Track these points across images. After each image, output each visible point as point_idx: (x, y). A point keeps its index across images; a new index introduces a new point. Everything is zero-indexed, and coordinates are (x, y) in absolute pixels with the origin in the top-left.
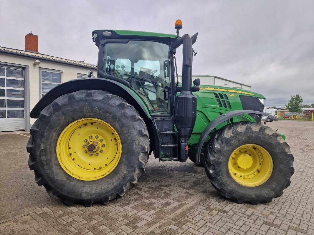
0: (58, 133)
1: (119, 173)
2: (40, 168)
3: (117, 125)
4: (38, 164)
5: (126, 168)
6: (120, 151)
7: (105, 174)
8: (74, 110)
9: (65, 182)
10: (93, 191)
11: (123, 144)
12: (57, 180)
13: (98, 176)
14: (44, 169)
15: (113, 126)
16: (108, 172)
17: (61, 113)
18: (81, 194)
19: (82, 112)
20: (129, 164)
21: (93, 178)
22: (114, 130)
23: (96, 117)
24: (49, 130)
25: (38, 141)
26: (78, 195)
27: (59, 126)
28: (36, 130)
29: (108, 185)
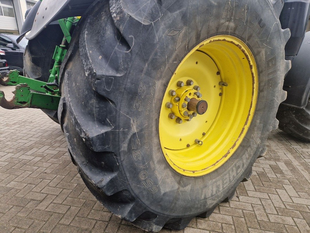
1: (250, 146)
2: (130, 182)
3: (263, 52)
4: (125, 174)
5: (259, 135)
6: (251, 107)
7: (228, 153)
8: (207, 10)
9: (178, 192)
10: (221, 189)
11: (260, 91)
12: (165, 194)
13: (218, 160)
14: (139, 182)
15: (255, 55)
16: (233, 147)
17: (180, 18)
18: (206, 202)
19: (218, 16)
20: (265, 126)
21: (213, 165)
22: (252, 63)
23: (237, 32)
24: (148, 74)
25: (123, 110)
26: (201, 205)
27: (171, 61)
28: (115, 77)
29: (237, 170)
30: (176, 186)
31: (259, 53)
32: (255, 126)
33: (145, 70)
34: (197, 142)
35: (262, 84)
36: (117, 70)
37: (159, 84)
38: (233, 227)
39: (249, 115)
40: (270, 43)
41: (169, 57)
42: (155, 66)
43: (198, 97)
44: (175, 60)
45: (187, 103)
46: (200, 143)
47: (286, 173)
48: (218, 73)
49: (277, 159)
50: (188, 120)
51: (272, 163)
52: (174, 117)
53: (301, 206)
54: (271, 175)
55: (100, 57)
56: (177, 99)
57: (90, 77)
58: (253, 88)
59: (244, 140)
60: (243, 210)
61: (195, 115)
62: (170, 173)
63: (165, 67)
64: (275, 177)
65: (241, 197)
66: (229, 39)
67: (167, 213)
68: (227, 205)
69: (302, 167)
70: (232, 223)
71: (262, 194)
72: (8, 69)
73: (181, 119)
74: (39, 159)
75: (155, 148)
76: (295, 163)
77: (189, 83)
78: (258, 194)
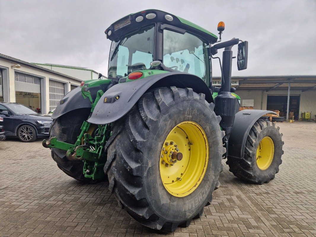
0: (162, 143)
1: (208, 180)
2: (147, 193)
3: (208, 127)
4: (145, 189)
5: (213, 173)
6: (206, 156)
7: (197, 184)
8: (179, 112)
9: (169, 205)
10: (194, 206)
11: (210, 148)
12: (163, 204)
13: (191, 188)
14: (151, 195)
15: (204, 129)
16: (199, 181)
17: (168, 116)
18: (186, 214)
19: (184, 114)
20: (216, 168)
21: (188, 191)
22: (203, 133)
23: (193, 119)
24: (156, 140)
25: (145, 156)
26: (183, 215)
27: (165, 134)
28: (143, 141)
29: (202, 195)
30: (169, 201)
31: (206, 128)
32: (210, 168)
33: (155, 138)
34: (178, 179)
35: (210, 144)
36: (144, 138)
37: (160, 144)
38: (203, 230)
39: (206, 161)
40: (210, 123)
41: (164, 132)
42: (159, 136)
43: (177, 151)
44: (166, 133)
45: (171, 154)
46: (180, 179)
47: (236, 202)
48: (187, 138)
49: (232, 195)
50: (172, 165)
51: (229, 197)
52: (164, 163)
53: (243, 218)
54: (227, 204)
55: (137, 133)
56: (166, 152)
57: (134, 142)
58: (206, 146)
59: (205, 176)
60: (208, 222)
61: (176, 161)
62: (165, 193)
63: (162, 136)
64: (229, 204)
65: (207, 216)
66: (190, 122)
67: (164, 217)
68: (199, 220)
69: (247, 198)
70: (202, 229)
71: (220, 214)
72: (3, 134)
73: (168, 165)
74: (60, 203)
75: (158, 177)
76: (243, 196)
77: (171, 143)
78: (218, 214)
